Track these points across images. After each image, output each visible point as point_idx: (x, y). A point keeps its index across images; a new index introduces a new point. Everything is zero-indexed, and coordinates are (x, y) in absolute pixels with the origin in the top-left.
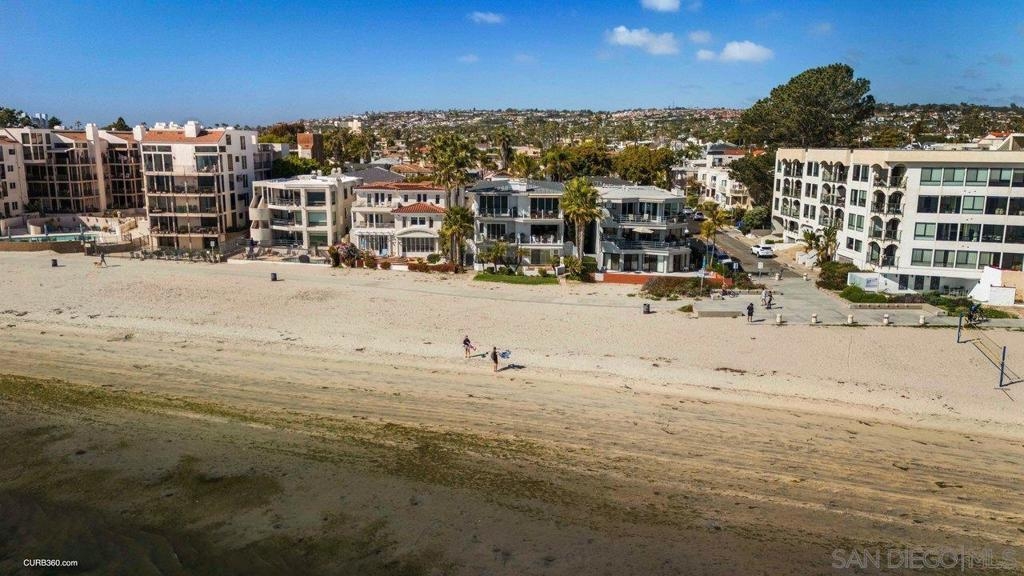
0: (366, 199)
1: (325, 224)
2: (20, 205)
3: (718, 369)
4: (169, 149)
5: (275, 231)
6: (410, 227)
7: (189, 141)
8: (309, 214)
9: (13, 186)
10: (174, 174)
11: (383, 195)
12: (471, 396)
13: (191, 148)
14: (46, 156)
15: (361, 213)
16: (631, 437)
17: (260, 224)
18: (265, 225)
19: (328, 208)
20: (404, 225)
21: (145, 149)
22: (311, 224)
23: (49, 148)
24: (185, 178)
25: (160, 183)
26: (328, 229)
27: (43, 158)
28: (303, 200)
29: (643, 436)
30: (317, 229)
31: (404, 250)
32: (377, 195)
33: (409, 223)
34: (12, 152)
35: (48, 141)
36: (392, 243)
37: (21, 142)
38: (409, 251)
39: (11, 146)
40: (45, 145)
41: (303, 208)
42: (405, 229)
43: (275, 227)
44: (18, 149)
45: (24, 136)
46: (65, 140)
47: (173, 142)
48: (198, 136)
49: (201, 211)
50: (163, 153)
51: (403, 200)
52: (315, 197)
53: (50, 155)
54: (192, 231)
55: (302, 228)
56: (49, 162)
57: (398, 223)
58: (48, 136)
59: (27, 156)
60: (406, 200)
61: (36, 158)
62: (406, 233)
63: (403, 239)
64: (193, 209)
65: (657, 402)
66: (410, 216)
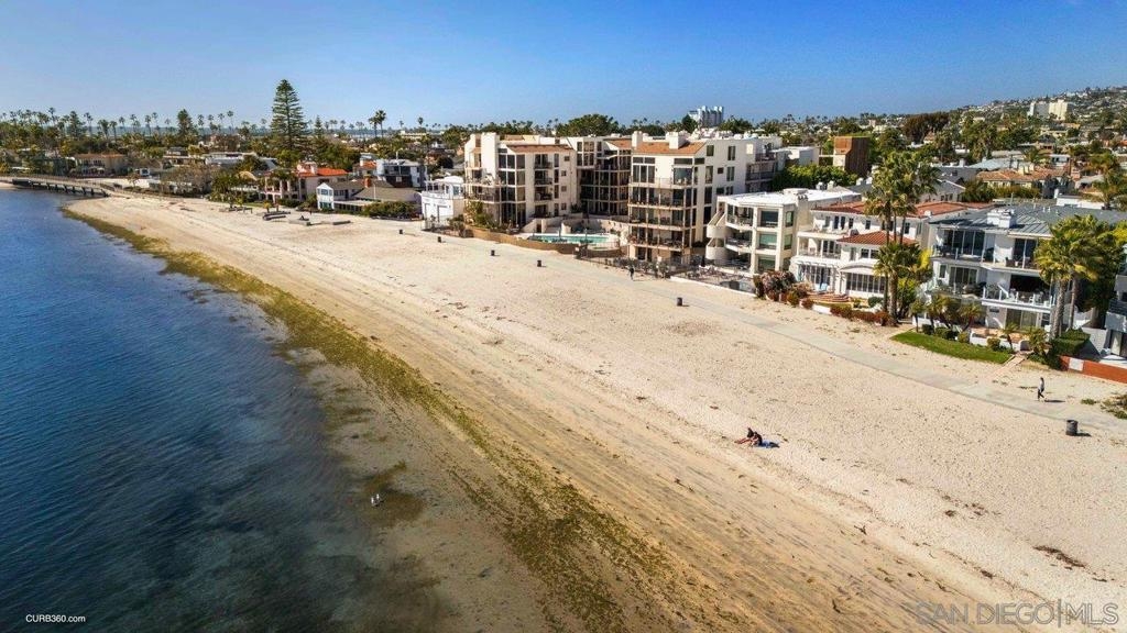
0: (823, 222)
1: (774, 248)
2: (568, 205)
3: (1038, 549)
4: (652, 161)
5: (729, 250)
6: (859, 260)
7: (672, 152)
8: (760, 235)
9: (564, 189)
10: (655, 185)
11: (843, 218)
12: (678, 481)
13: (671, 159)
14: (595, 162)
15: (814, 239)
16: (782, 595)
17: (717, 242)
18: (721, 243)
19: (779, 230)
20: (852, 258)
21: (636, 160)
22: (761, 246)
23: (599, 155)
24: (661, 190)
25: (642, 195)
26: (777, 253)
27: (592, 164)
28: (755, 220)
29: (796, 599)
30: (766, 252)
31: (848, 288)
32: (837, 218)
33: (858, 255)
34: (567, 159)
35: (599, 148)
36: (835, 280)
37: (576, 148)
38: (854, 289)
39: (566, 154)
40: (595, 152)
41: (754, 228)
42: (852, 263)
43: (729, 247)
44: (573, 156)
45: (579, 144)
46: (612, 147)
47: (656, 153)
48: (680, 147)
49: (674, 224)
50: (648, 165)
51: (864, 226)
52: (768, 217)
53: (599, 161)
54: (661, 243)
55: (751, 249)
56: (597, 168)
57: (845, 255)
58: (600, 144)
59: (579, 163)
60: (868, 227)
61: (586, 164)
62: (851, 267)
63: (849, 275)
64: (664, 222)
65: (875, 563)
66: (860, 247)
